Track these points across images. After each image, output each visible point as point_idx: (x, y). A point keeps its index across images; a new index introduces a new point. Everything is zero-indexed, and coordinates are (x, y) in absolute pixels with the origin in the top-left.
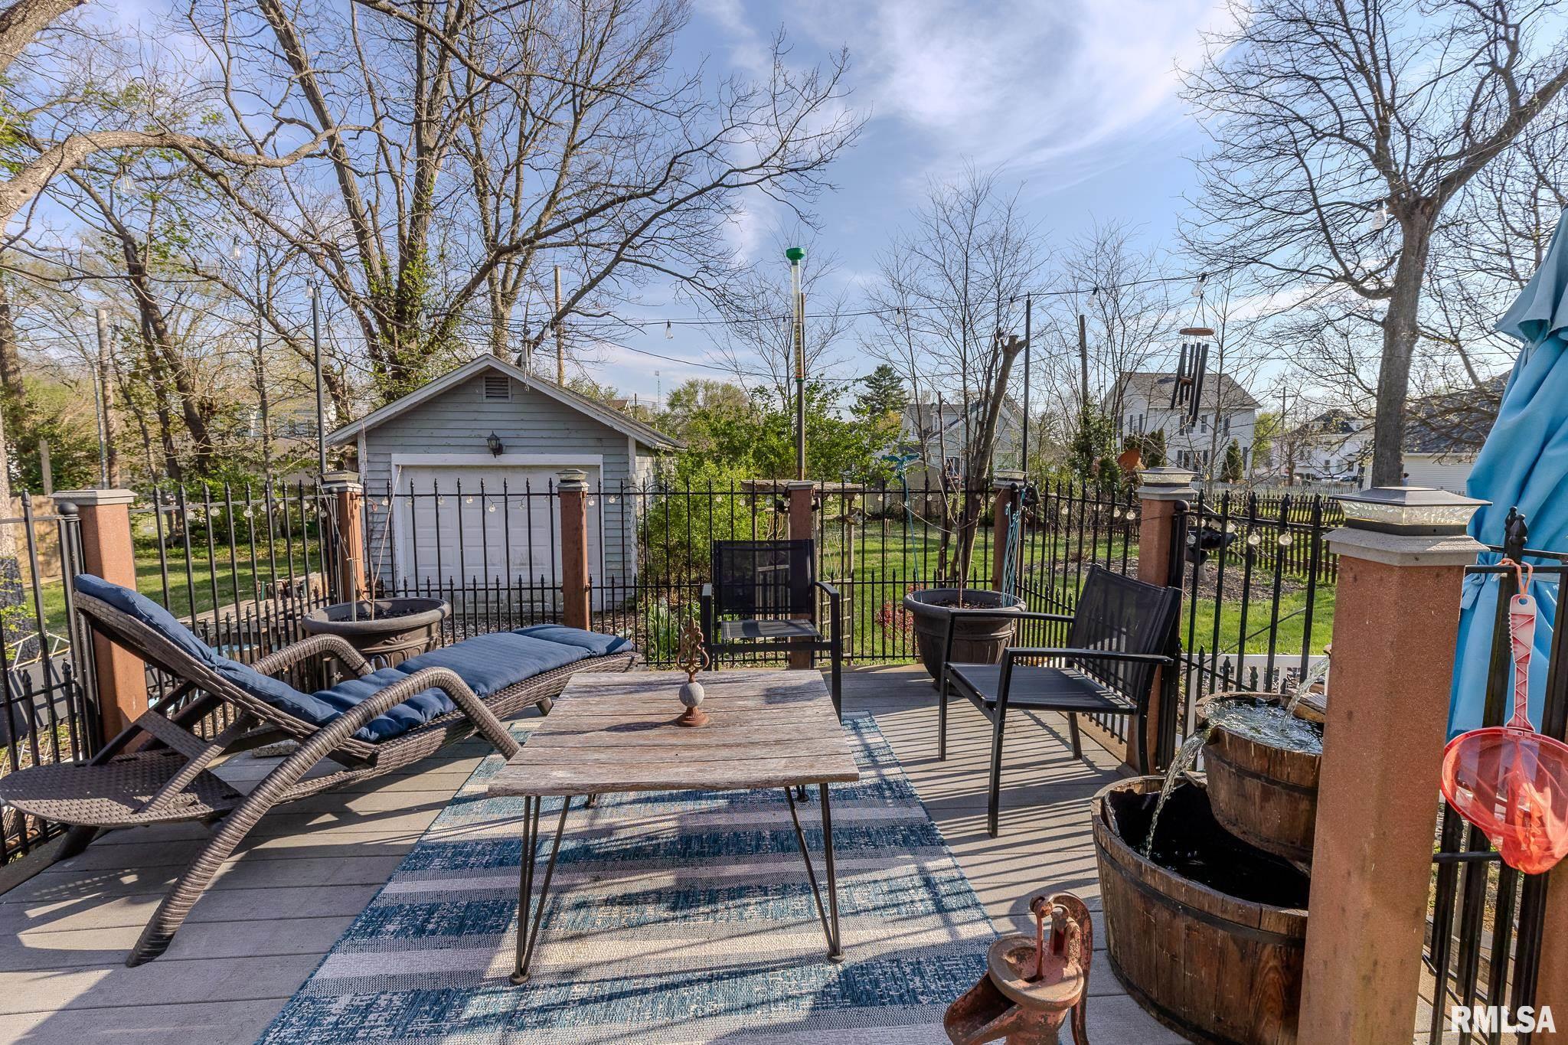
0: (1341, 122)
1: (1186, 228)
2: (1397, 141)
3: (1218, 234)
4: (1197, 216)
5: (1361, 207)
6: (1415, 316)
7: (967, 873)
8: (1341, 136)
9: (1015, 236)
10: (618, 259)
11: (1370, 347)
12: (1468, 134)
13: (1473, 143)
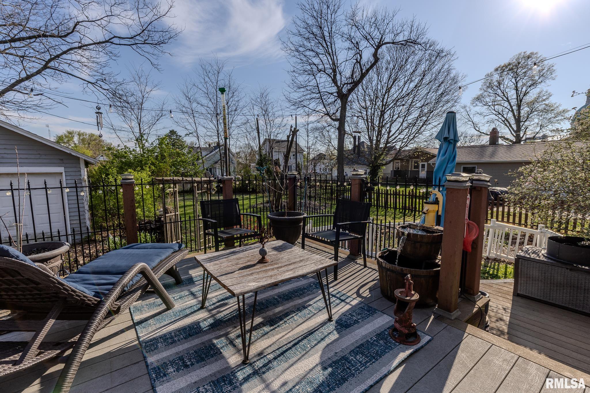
0: (325, 68)
1: (286, 93)
2: (338, 77)
3: (296, 96)
4: (289, 89)
5: (329, 93)
6: (344, 128)
7: (340, 290)
8: (325, 72)
9: (233, 87)
10: (45, 67)
11: (334, 135)
12: (352, 78)
13: (354, 80)
